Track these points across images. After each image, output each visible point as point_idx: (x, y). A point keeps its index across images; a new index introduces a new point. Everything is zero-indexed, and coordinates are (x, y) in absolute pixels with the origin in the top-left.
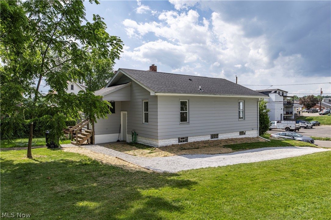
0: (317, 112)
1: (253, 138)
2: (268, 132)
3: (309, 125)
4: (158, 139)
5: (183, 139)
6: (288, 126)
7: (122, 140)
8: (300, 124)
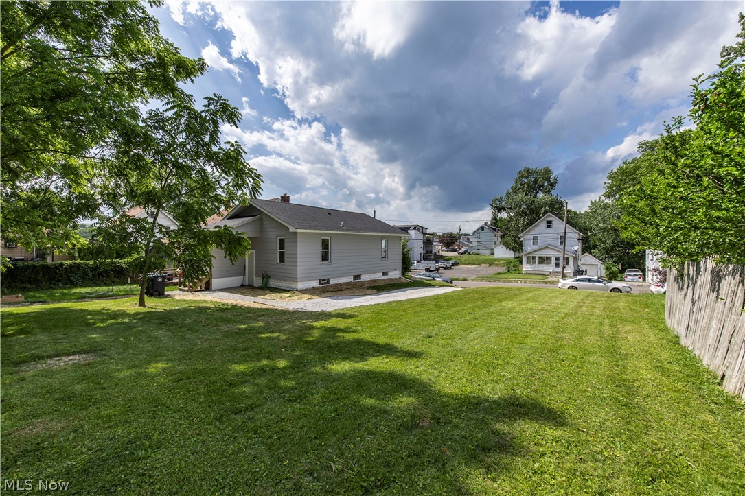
0: (456, 251)
1: (396, 279)
2: (409, 274)
3: (449, 265)
4: (297, 282)
5: (324, 281)
6: (428, 266)
7: (247, 284)
8: (440, 264)
